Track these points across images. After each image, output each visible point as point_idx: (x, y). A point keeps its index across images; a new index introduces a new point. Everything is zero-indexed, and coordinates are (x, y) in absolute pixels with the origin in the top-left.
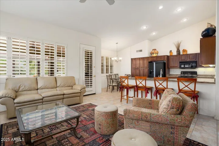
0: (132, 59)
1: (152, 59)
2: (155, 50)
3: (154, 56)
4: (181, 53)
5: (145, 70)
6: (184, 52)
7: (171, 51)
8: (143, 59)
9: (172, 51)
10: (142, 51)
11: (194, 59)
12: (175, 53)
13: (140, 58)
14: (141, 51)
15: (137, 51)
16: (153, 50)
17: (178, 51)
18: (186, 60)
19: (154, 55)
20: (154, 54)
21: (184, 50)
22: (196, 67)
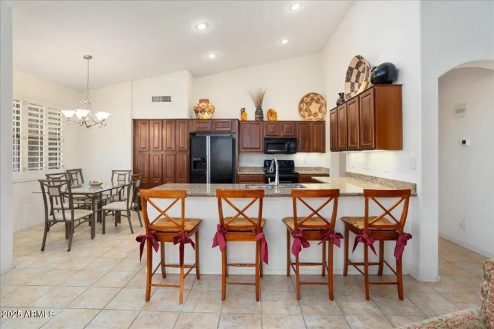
0: (135, 122)
1: (201, 125)
2: (207, 101)
3: (206, 118)
4: (265, 119)
6: (271, 115)
7: (243, 111)
8: (173, 123)
10: (170, 101)
11: (292, 134)
12: (251, 116)
13: (162, 120)
14: (167, 99)
15: (154, 99)
16: (201, 101)
17: (259, 112)
18: (277, 133)
19: (206, 116)
20: (204, 112)
21: (270, 110)
22: (295, 151)
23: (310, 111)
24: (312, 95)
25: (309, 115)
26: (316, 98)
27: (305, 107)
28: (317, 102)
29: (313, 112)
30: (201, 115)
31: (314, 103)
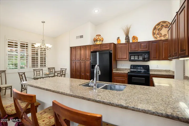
0: (71, 48)
1: (96, 47)
2: (100, 35)
3: (98, 44)
4: (131, 41)
5: (86, 63)
6: (134, 39)
7: (118, 38)
8: (85, 47)
9: (120, 38)
10: (83, 37)
11: (147, 49)
12: (123, 41)
13: (80, 46)
14: (82, 37)
15: (77, 37)
16: (97, 36)
17: (127, 38)
18: (137, 49)
19: (98, 43)
20: (97, 41)
21: (134, 37)
22: (149, 59)
23: (161, 34)
24: (161, 23)
25: (160, 37)
26: (165, 25)
27: (157, 32)
28: (166, 27)
29: (163, 34)
30: (96, 42)
31: (164, 29)
